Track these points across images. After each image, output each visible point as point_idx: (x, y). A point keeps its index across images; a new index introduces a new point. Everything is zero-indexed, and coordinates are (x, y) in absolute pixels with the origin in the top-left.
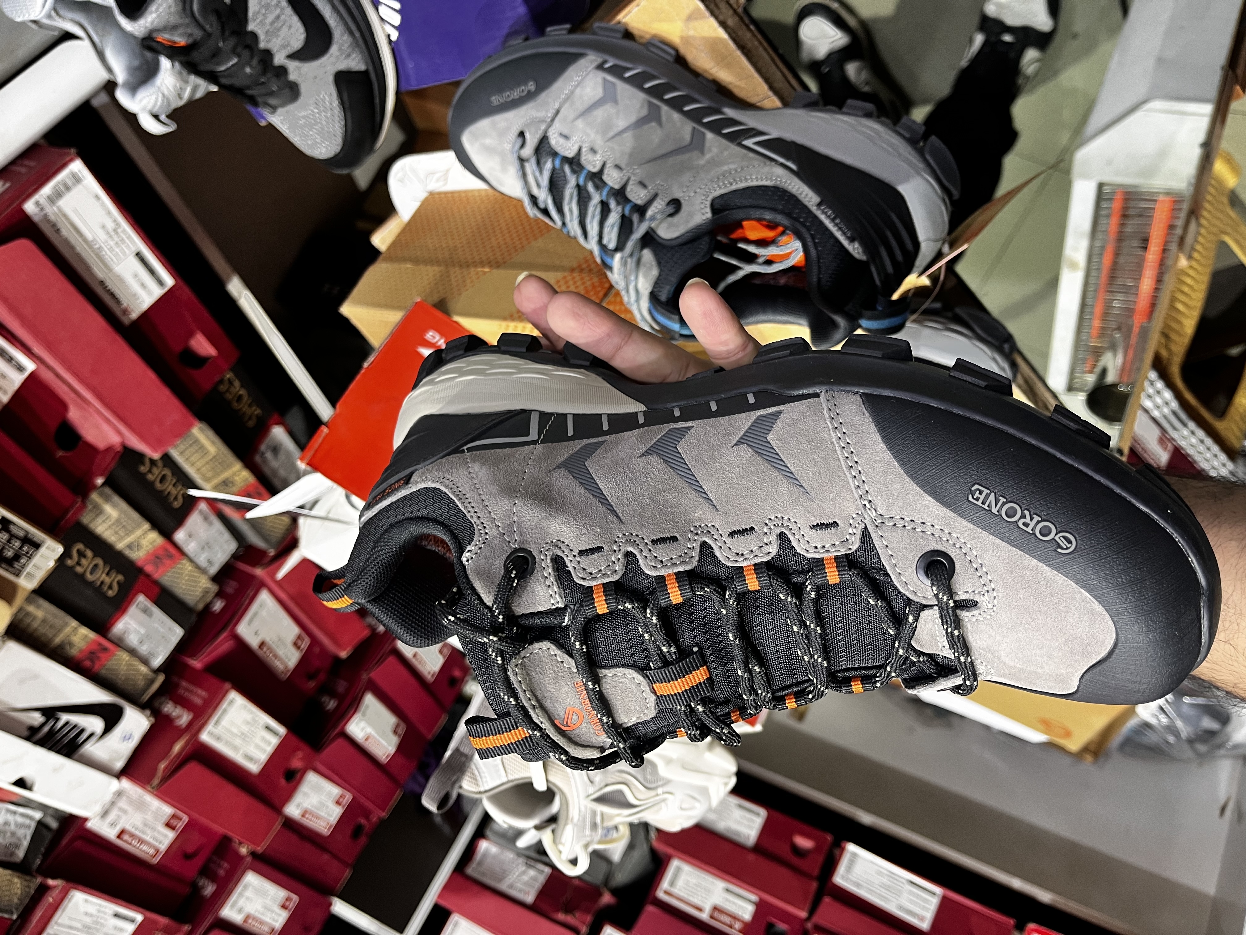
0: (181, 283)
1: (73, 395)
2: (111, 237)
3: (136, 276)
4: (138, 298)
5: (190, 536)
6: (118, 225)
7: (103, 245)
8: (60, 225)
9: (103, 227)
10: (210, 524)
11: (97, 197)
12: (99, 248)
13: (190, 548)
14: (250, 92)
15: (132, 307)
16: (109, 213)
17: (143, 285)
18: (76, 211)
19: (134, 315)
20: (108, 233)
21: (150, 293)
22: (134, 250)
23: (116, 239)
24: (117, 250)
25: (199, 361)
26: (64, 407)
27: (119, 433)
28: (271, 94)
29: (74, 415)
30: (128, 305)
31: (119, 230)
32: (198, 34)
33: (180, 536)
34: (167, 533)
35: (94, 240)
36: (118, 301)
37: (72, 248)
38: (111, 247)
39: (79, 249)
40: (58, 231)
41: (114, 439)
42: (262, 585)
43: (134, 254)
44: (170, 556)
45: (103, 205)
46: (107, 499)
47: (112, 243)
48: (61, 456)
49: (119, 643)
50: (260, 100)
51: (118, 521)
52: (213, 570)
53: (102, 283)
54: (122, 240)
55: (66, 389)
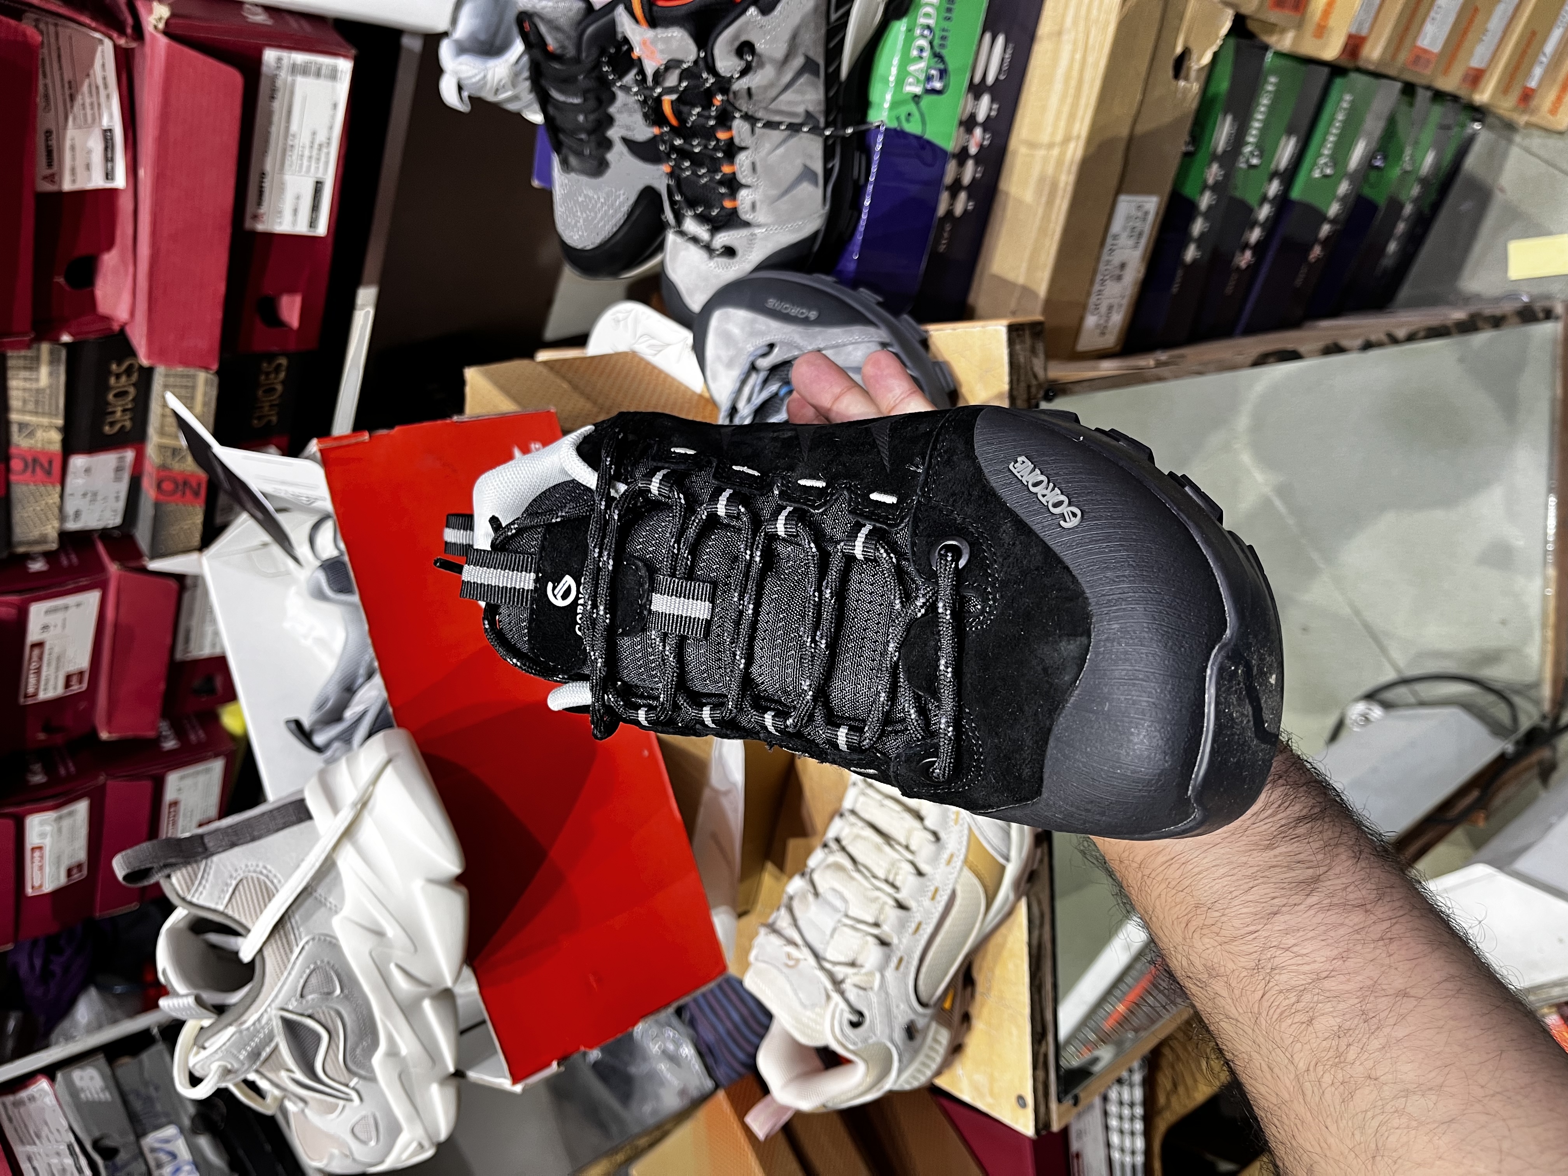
0: (330, 240)
1: (130, 242)
2: (312, 147)
3: (298, 198)
4: (280, 217)
5: (88, 471)
6: (329, 144)
7: (297, 147)
8: (279, 95)
9: (314, 133)
10: (118, 479)
11: (335, 106)
12: (292, 146)
13: (75, 481)
14: (562, 137)
15: (265, 218)
16: (331, 128)
17: (295, 211)
18: (305, 99)
19: (260, 227)
20: (312, 142)
21: (294, 223)
22: (320, 175)
23: (315, 152)
24: (305, 163)
25: (273, 319)
26: (109, 245)
27: (132, 314)
28: (579, 154)
29: (110, 259)
30: (264, 214)
31: (325, 150)
32: (571, 52)
33: (78, 462)
34: (69, 448)
35: (294, 136)
36: (259, 203)
37: (270, 122)
38: (302, 156)
39: (274, 129)
40: (272, 98)
41: (121, 313)
42: (102, 585)
43: (315, 180)
44: (49, 473)
45: (333, 117)
46: (53, 361)
47: (307, 153)
48: (57, 283)
50: (565, 151)
51: (38, 391)
52: (71, 526)
53: (263, 175)
54: (318, 159)
55: (130, 231)
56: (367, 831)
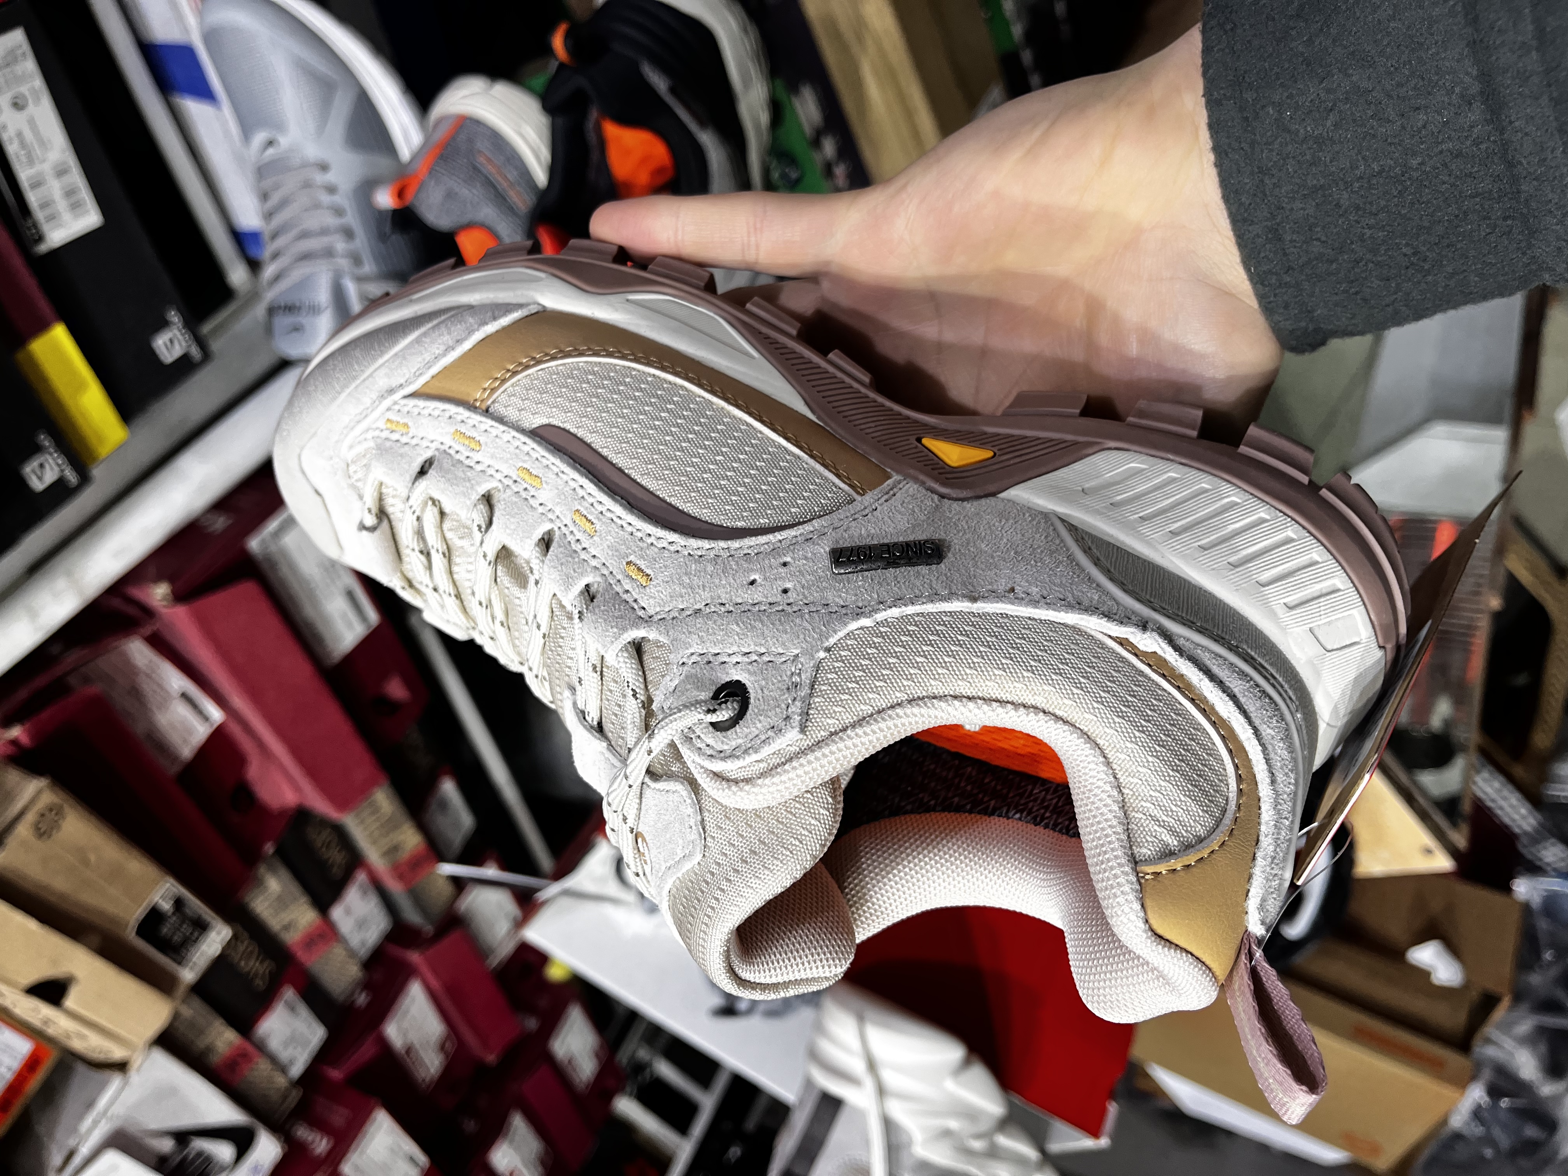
0: (386, 622)
4: (342, 638)
5: (348, 912)
7: (318, 583)
8: (279, 564)
10: (367, 898)
12: (314, 585)
13: (346, 928)
15: (334, 649)
17: (348, 625)
19: (337, 657)
21: (354, 633)
23: (332, 575)
26: (243, 763)
27: (301, 793)
29: (254, 771)
30: (332, 646)
33: (337, 913)
34: (323, 909)
35: (310, 578)
36: (323, 643)
38: (325, 583)
39: (294, 588)
40: (275, 567)
41: (293, 798)
42: (414, 972)
43: (345, 592)
44: (323, 938)
46: (273, 871)
48: (235, 821)
49: (261, 1048)
51: (279, 897)
52: (364, 954)
53: (310, 623)
55: (249, 743)
56: (889, 1077)
